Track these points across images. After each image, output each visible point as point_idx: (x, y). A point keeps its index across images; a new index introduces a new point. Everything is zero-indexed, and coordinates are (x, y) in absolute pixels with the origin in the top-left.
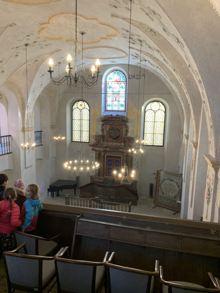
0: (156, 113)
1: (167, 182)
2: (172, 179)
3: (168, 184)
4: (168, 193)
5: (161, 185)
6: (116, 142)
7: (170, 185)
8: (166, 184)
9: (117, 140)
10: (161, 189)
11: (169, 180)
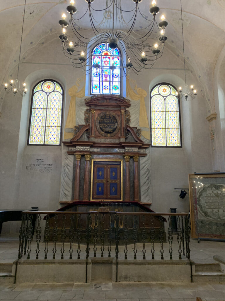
0: (166, 100)
1: (211, 192)
2: (218, 185)
3: (214, 196)
4: (216, 212)
5: (199, 199)
6: (111, 137)
7: (217, 196)
8: (209, 196)
9: (112, 135)
10: (201, 207)
11: (214, 188)
